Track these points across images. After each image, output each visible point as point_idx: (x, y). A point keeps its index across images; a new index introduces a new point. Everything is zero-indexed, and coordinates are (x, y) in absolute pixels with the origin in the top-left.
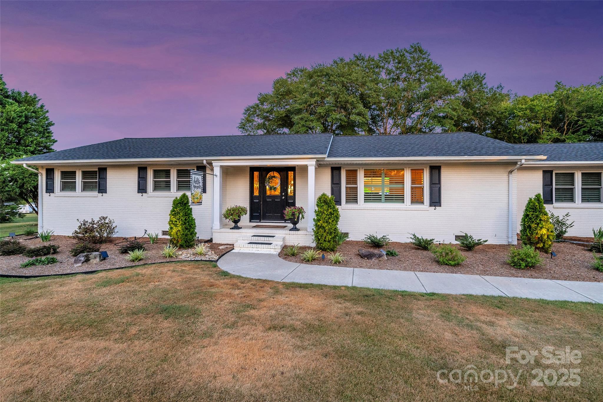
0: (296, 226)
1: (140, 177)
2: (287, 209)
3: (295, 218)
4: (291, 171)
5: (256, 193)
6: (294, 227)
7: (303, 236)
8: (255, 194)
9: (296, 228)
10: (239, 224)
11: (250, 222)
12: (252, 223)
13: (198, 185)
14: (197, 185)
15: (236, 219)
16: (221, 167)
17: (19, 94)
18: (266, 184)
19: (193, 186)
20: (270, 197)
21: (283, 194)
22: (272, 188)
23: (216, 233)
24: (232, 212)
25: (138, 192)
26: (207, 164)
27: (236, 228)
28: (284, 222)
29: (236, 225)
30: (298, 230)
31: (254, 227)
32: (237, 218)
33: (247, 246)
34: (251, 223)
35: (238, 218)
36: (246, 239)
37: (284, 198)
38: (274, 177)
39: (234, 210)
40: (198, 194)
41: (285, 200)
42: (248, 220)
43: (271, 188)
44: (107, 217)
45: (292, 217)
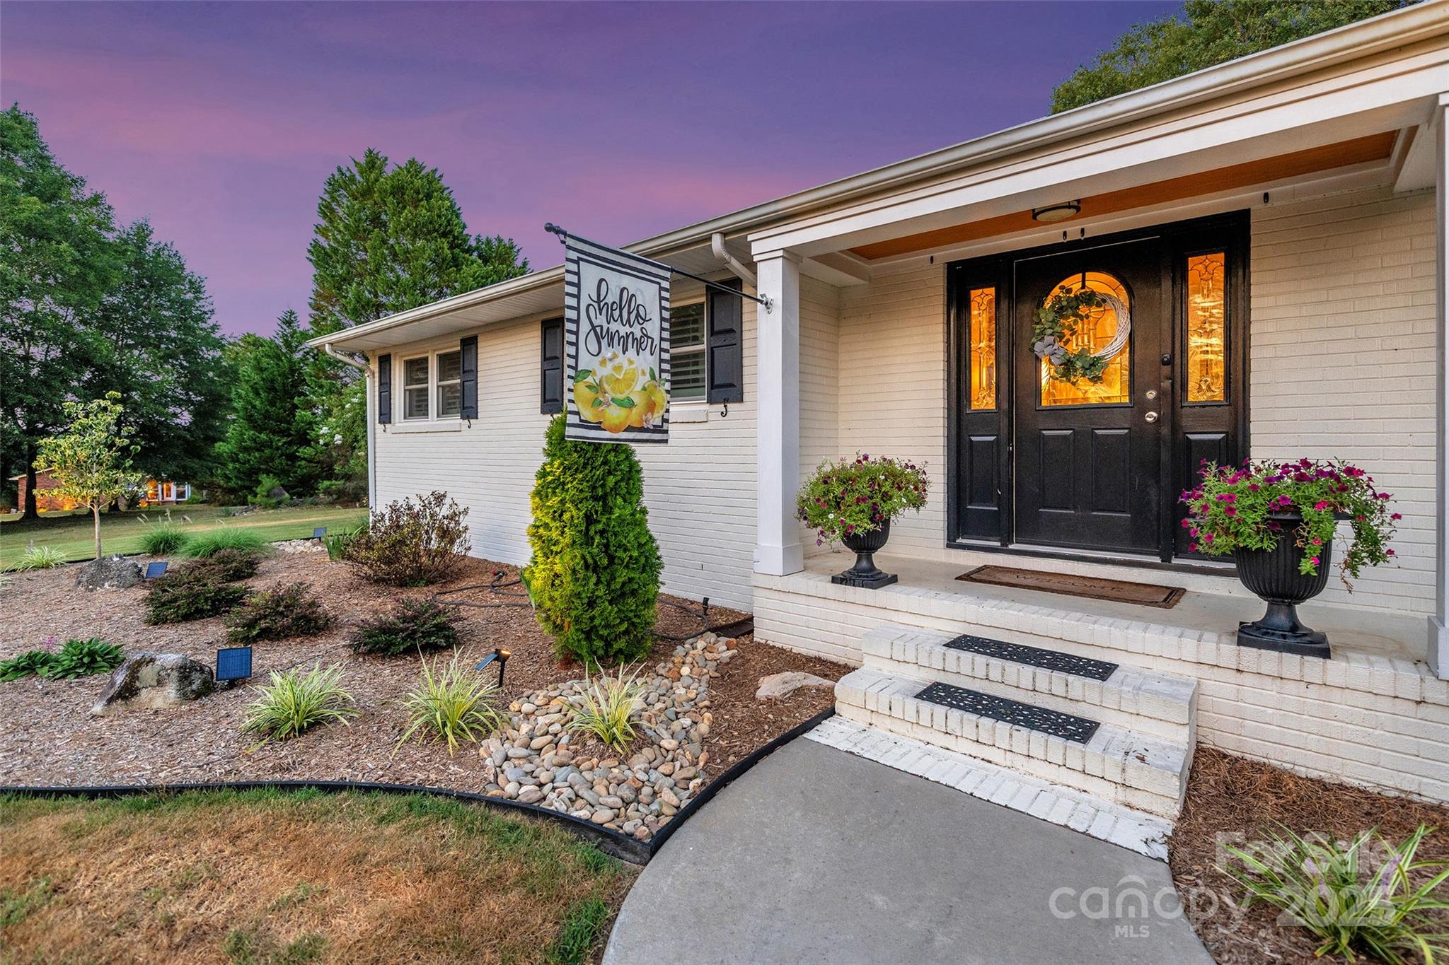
0: (1292, 615)
1: (547, 356)
2: (1210, 481)
3: (1301, 553)
4: (1204, 248)
5: (983, 399)
6: (1281, 619)
7: (1385, 704)
8: (976, 405)
9: (1295, 627)
10: (882, 559)
11: (951, 544)
12: (960, 552)
13: (627, 329)
14: (624, 330)
15: (860, 531)
16: (792, 256)
17: (488, 242)
18: (1038, 347)
19: (585, 327)
20: (1061, 413)
21: (1151, 395)
22: (1079, 364)
23: (768, 593)
24: (838, 491)
25: (543, 412)
26: (726, 256)
27: (868, 577)
28: (1157, 560)
29: (864, 564)
30: (1318, 647)
31: (968, 577)
32: (864, 526)
33: (910, 714)
34: (953, 551)
35: (871, 526)
36: (910, 657)
37: (1158, 421)
38: (1089, 298)
39: (847, 479)
40: (630, 381)
41: (1165, 431)
42: (941, 535)
43: (1067, 368)
44: (444, 496)
45: (1268, 545)
